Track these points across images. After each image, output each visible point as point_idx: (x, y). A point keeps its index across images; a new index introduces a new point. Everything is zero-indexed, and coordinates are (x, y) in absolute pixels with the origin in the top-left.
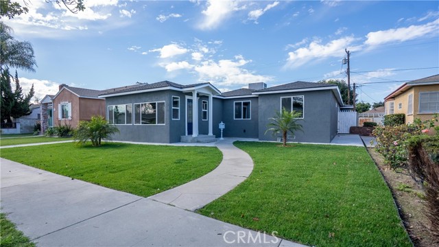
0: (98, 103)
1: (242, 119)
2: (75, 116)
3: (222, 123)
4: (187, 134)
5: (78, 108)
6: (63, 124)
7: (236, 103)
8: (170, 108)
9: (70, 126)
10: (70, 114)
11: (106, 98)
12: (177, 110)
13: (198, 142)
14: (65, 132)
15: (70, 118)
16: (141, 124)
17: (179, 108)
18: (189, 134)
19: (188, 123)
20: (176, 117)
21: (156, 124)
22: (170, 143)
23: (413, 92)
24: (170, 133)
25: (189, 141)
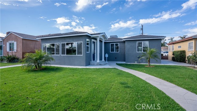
0: (34, 42)
1: (115, 52)
2: (19, 50)
3: (107, 54)
4: (92, 61)
5: (21, 45)
6: (10, 54)
7: (111, 44)
8: (86, 46)
9: (16, 55)
10: (15, 48)
11: (41, 39)
12: (89, 47)
13: (100, 65)
14: (12, 60)
15: (15, 51)
16: (66, 55)
17: (89, 46)
18: (93, 60)
19: (93, 54)
20: (88, 51)
21: (77, 55)
22: (86, 66)
23: (193, 41)
24: (86, 60)
25: (96, 64)
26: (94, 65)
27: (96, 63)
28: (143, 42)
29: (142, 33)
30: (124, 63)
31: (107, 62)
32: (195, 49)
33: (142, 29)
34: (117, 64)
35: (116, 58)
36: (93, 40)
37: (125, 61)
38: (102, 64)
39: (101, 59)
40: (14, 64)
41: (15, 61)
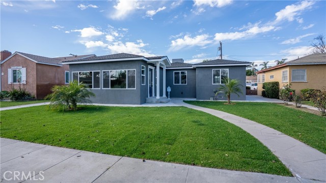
0: (54, 69)
1: (180, 84)
2: (31, 80)
3: (169, 87)
5: (35, 73)
6: (17, 88)
7: (175, 73)
9: (25, 90)
10: (24, 78)
11: (70, 65)
12: (144, 77)
13: (161, 102)
14: (20, 96)
15: (25, 83)
16: (110, 88)
17: (145, 75)
18: (150, 96)
19: (150, 88)
20: (143, 83)
21: (127, 88)
22: (141, 104)
23: (288, 69)
24: (141, 96)
25: (154, 102)
26: (151, 103)
27: (154, 100)
28: (220, 70)
29: (221, 55)
30: (195, 100)
31: (169, 99)
32: (290, 80)
33: (221, 49)
34: (184, 101)
35: (182, 93)
36: (150, 67)
37: (195, 97)
38: (163, 101)
39: (161, 95)
40: (25, 103)
41: (24, 99)
